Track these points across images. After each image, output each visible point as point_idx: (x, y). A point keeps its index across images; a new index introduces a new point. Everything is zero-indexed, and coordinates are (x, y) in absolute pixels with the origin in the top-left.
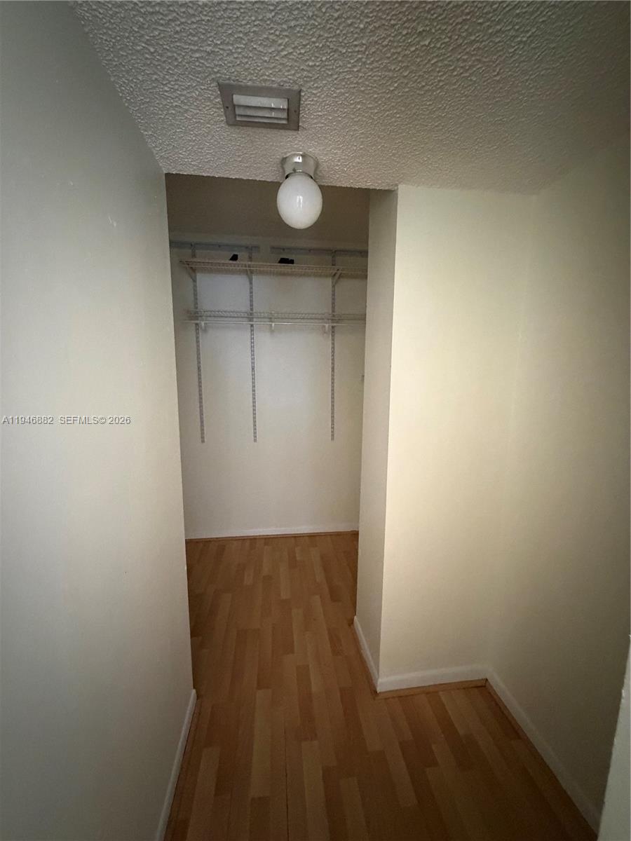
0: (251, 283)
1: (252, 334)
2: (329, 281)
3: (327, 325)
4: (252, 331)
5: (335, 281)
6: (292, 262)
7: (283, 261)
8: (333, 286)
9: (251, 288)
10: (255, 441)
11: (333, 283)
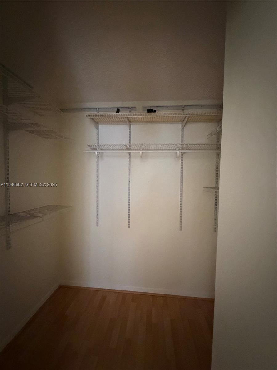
0: (130, 129)
1: (130, 160)
2: (180, 125)
3: (178, 152)
4: (130, 157)
5: (184, 125)
6: (155, 111)
7: (150, 111)
8: (183, 128)
9: (130, 132)
10: (129, 227)
11: (182, 126)
